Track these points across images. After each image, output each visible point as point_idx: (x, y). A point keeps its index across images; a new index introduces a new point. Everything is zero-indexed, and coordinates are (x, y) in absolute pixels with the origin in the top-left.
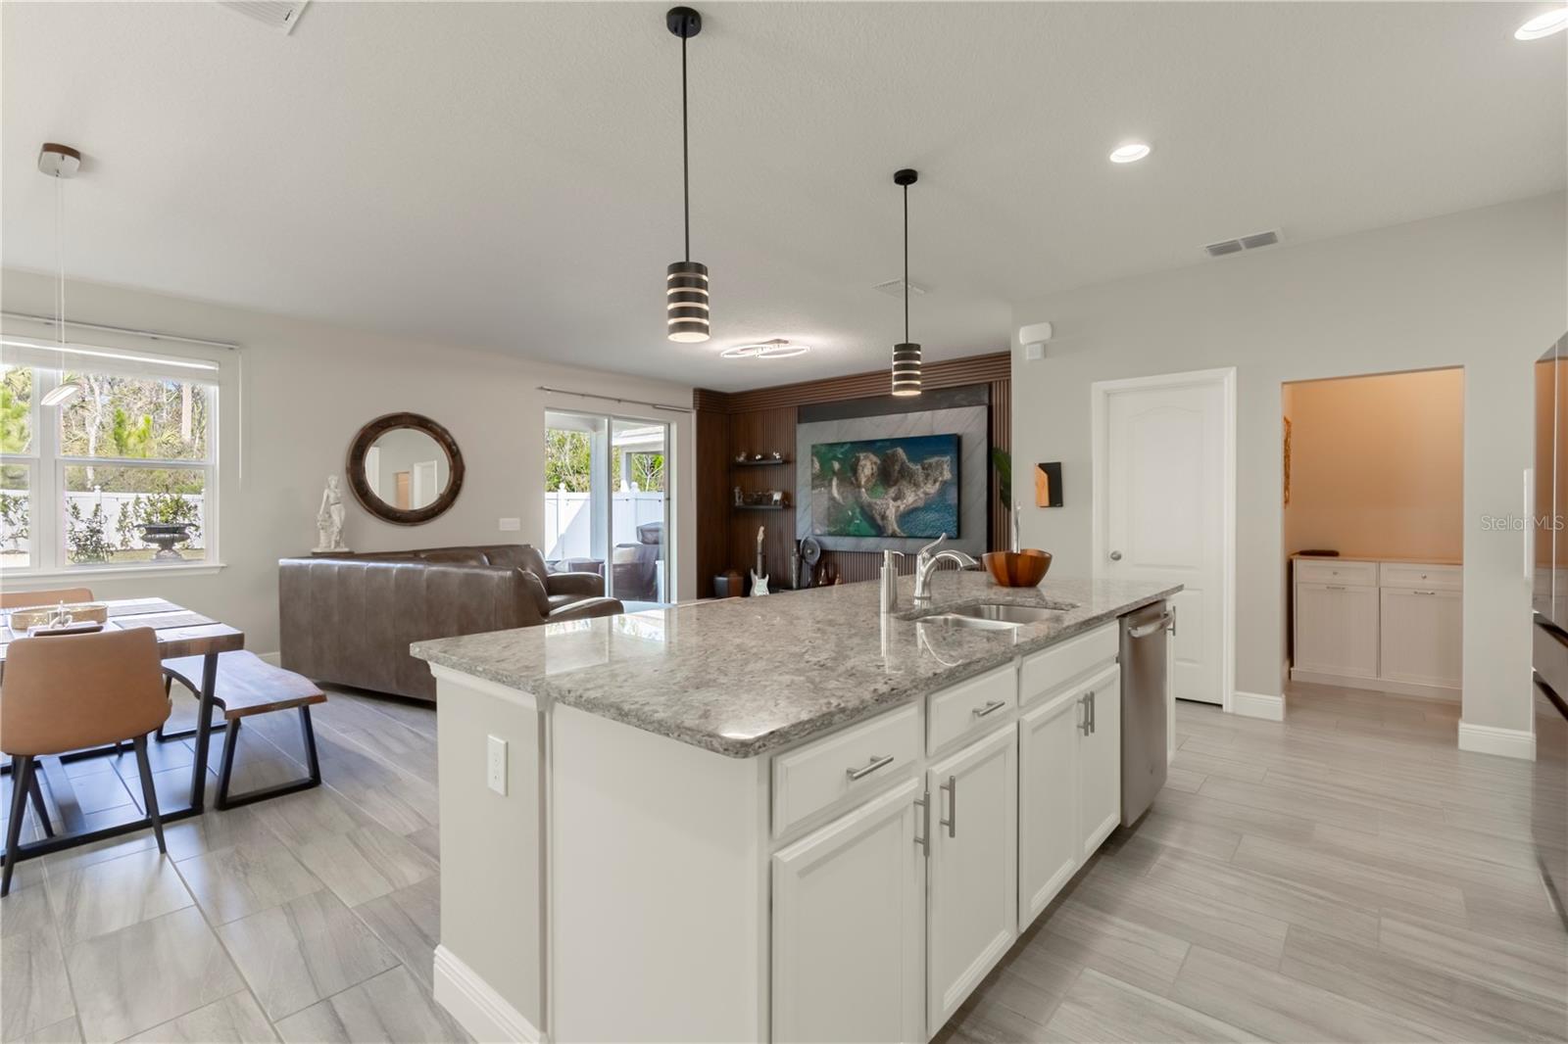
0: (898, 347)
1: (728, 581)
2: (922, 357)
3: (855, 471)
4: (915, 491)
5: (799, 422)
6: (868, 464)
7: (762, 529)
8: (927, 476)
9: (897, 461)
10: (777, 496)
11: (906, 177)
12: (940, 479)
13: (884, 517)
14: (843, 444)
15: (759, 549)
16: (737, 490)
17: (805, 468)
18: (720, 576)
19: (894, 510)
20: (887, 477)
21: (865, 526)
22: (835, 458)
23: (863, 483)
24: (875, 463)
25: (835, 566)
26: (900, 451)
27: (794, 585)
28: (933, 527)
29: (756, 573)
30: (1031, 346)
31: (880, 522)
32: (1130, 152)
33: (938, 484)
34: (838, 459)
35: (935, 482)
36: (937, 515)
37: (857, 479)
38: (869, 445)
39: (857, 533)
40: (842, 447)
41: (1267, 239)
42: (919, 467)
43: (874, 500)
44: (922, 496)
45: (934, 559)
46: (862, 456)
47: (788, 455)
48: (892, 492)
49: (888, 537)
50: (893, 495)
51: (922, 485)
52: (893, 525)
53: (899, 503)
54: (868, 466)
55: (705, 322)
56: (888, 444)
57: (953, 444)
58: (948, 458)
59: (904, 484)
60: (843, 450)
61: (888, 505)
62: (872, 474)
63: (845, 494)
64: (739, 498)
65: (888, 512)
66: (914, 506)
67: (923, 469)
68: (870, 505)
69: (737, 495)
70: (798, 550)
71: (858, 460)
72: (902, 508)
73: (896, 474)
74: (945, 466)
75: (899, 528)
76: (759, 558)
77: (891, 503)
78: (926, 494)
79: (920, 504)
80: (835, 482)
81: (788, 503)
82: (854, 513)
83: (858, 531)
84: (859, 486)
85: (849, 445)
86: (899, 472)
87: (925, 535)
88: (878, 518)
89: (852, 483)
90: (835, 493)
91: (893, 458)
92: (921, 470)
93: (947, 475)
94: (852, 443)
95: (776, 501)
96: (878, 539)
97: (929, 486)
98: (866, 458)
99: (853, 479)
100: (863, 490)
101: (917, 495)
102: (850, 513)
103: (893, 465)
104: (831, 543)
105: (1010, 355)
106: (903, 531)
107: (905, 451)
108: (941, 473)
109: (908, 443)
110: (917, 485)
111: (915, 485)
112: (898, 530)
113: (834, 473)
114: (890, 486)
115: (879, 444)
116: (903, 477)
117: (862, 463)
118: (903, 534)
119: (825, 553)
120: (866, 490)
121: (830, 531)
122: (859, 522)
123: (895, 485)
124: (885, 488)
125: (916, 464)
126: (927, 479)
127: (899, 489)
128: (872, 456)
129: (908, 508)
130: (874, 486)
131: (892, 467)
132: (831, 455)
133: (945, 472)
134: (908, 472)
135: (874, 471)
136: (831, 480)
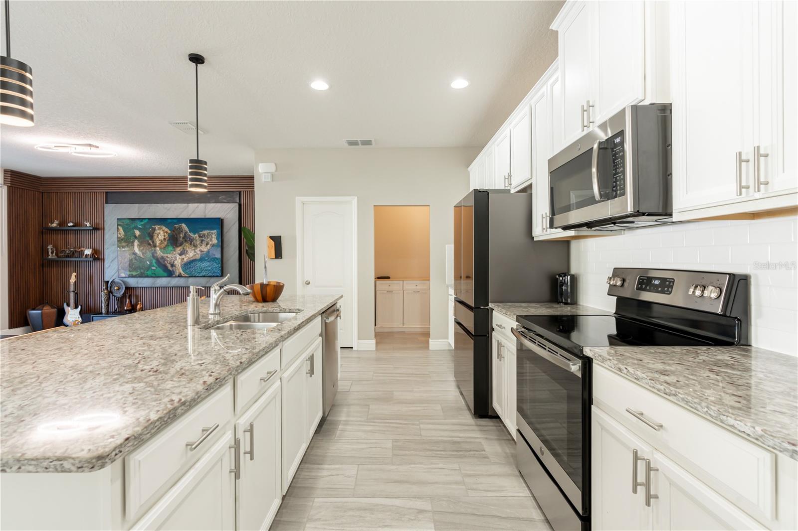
0: (192, 161)
1: (42, 313)
2: (208, 170)
3: (151, 236)
4: (194, 250)
5: (107, 203)
6: (162, 232)
7: (74, 274)
8: (202, 241)
9: (182, 231)
10: (88, 252)
11: (197, 59)
12: (210, 243)
13: (172, 265)
14: (141, 220)
15: (72, 288)
16: (50, 247)
17: (112, 234)
18: (34, 309)
19: (180, 261)
20: (174, 241)
21: (160, 271)
22: (136, 228)
23: (157, 244)
24: (166, 232)
25: (137, 297)
26: (184, 225)
27: (104, 311)
28: (206, 270)
29: (68, 305)
30: (266, 174)
31: (170, 268)
32: (320, 85)
33: (209, 246)
34: (139, 229)
35: (207, 244)
36: (208, 264)
37: (153, 242)
38: (162, 221)
40: (142, 221)
41: (367, 143)
42: (197, 235)
43: (166, 255)
44: (199, 252)
45: (222, 290)
46: (157, 227)
47: (97, 224)
48: (179, 250)
49: (176, 277)
50: (180, 252)
51: (199, 246)
52: (179, 270)
53: (183, 256)
54: (161, 234)
55: (29, 110)
56: (175, 221)
57: (219, 223)
58: (215, 231)
59: (187, 246)
60: (143, 223)
61: (176, 258)
62: (164, 239)
63: (144, 251)
64: (52, 253)
65: (176, 262)
66: (194, 258)
67: (200, 237)
68: (162, 258)
69: (50, 251)
70: (107, 288)
71: (154, 230)
72: (185, 260)
73: (181, 239)
74: (213, 236)
75: (183, 271)
76: (72, 295)
77: (178, 257)
78: (202, 251)
79: (198, 257)
80: (136, 243)
81: (98, 256)
82: (151, 263)
84: (155, 246)
86: (183, 238)
87: (201, 275)
88: (169, 266)
89: (149, 244)
90: (136, 249)
91: (179, 230)
92: (198, 238)
93: (215, 241)
94: (149, 219)
95: (87, 255)
96: (169, 279)
97: (203, 246)
98: (160, 229)
99: (150, 241)
100: (158, 248)
101: (195, 252)
102: (148, 263)
103: (179, 233)
104: (132, 282)
105: (254, 178)
106: (186, 273)
108: (211, 240)
109: (189, 221)
110: (195, 246)
111: (194, 246)
112: (183, 273)
113: (135, 237)
114: (177, 247)
115: (169, 221)
116: (186, 241)
117: (157, 232)
118: (186, 275)
119: (127, 288)
120: (160, 249)
121: (132, 274)
122: (155, 268)
123: (180, 246)
124: (174, 248)
125: (195, 234)
126: (202, 243)
127: (184, 248)
128: (164, 228)
129: (189, 260)
130: (166, 246)
131: (178, 235)
132: (133, 226)
133: (213, 239)
134: (190, 238)
135: (166, 237)
136: (133, 242)
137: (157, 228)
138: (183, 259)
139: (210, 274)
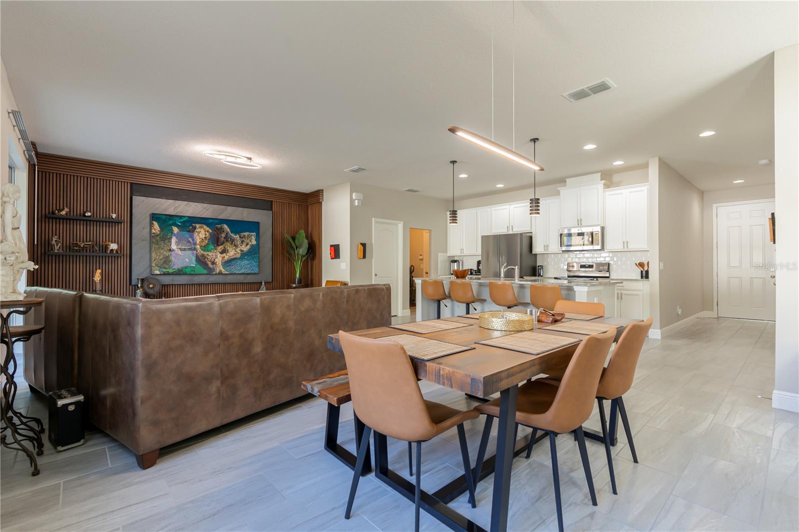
3: (191, 234)
4: (235, 249)
6: (203, 231)
9: (223, 232)
10: (113, 246)
12: (250, 244)
13: (213, 263)
17: (143, 229)
19: (220, 259)
20: (216, 240)
23: (198, 242)
24: (208, 231)
26: (225, 226)
31: (211, 266)
33: (248, 246)
35: (247, 244)
36: (248, 262)
39: (193, 273)
42: (238, 236)
43: (206, 253)
44: (239, 251)
46: (198, 225)
47: (125, 217)
48: (220, 248)
49: (215, 274)
50: (221, 251)
51: (239, 246)
52: (219, 268)
53: (224, 255)
54: (202, 233)
59: (228, 246)
60: (182, 220)
61: (216, 256)
62: (205, 237)
65: (216, 260)
66: (234, 257)
67: (240, 237)
68: (203, 255)
71: (195, 228)
72: (226, 258)
73: (222, 239)
74: (253, 237)
77: (219, 255)
78: (242, 251)
79: (238, 256)
83: (194, 271)
84: (195, 244)
85: (187, 218)
86: (225, 238)
88: (209, 263)
89: (189, 242)
91: (221, 230)
92: (238, 238)
93: (254, 242)
95: (112, 250)
96: (208, 276)
97: (243, 246)
98: (201, 227)
100: (198, 246)
101: (236, 251)
103: (221, 233)
104: (168, 280)
107: (228, 227)
108: (251, 241)
111: (235, 245)
112: (223, 270)
114: (218, 245)
116: (227, 241)
117: (198, 230)
118: (226, 272)
119: (163, 286)
120: (201, 247)
121: (168, 272)
122: (194, 265)
123: (221, 245)
124: (214, 246)
125: (236, 235)
126: (242, 243)
127: (225, 247)
128: (205, 227)
129: (230, 258)
130: (207, 244)
131: (220, 235)
132: (171, 222)
133: (253, 240)
134: (231, 239)
135: (207, 236)
136: (171, 238)
137: (197, 227)
138: (224, 257)
139: (249, 272)
